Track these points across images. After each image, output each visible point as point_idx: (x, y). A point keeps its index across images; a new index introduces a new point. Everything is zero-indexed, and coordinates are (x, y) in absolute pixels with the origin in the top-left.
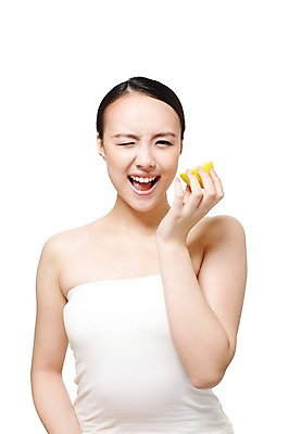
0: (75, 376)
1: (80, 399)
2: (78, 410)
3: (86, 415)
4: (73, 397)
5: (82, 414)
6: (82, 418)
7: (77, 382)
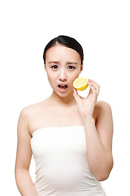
0: (35, 171)
1: (37, 181)
2: (36, 186)
3: (40, 188)
4: (34, 181)
5: (38, 188)
6: (38, 190)
7: (36, 173)
